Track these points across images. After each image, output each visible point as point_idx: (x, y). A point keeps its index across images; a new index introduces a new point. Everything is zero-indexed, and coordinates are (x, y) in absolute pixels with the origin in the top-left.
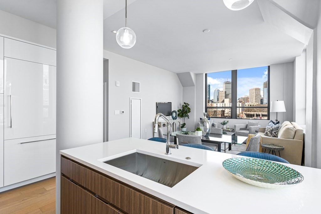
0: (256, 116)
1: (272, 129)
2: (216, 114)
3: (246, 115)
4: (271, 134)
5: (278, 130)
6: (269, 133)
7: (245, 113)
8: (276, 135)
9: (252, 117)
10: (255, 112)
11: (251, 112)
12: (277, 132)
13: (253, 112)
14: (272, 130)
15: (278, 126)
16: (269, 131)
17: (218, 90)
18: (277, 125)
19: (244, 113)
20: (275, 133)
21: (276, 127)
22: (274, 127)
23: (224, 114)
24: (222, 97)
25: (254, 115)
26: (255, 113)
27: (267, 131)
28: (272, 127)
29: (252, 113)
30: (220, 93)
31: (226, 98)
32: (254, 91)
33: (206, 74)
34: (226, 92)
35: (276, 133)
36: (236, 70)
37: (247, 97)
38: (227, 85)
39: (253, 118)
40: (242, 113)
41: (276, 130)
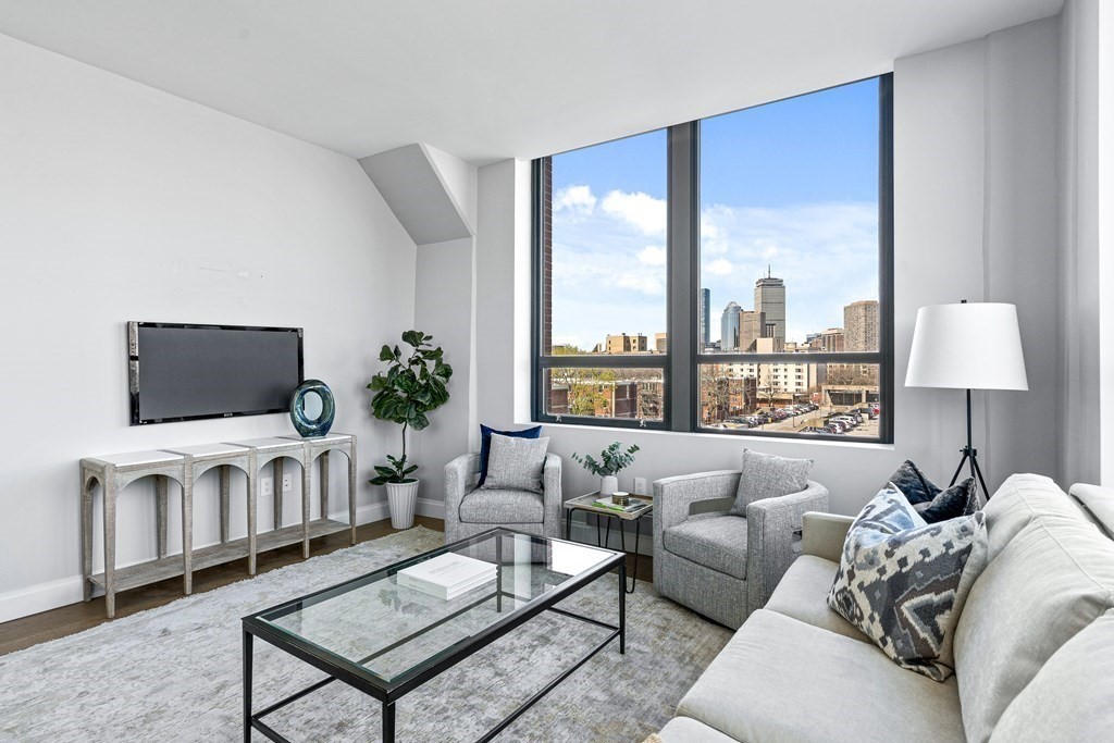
0: (867, 401)
1: (892, 568)
2: (727, 392)
3: (831, 395)
4: (889, 621)
5: (953, 583)
6: (863, 601)
7: (830, 387)
8: (939, 638)
9: (852, 404)
10: (865, 384)
11: (849, 383)
12: (948, 604)
13: (855, 384)
14: (899, 585)
15: (958, 546)
16: (869, 590)
17: (738, 309)
18: (949, 527)
19: (824, 388)
20: (927, 613)
21: (935, 554)
22: (911, 552)
23: (754, 391)
24: (750, 331)
25: (859, 396)
26: (864, 389)
27: (854, 587)
28: (896, 544)
29: (854, 389)
30: (744, 317)
31: (764, 335)
32: (861, 311)
33: (541, 170)
34: (763, 315)
35: (942, 620)
36: (694, 125)
37: (835, 331)
38: (769, 289)
39: (857, 407)
40: (819, 390)
41: (936, 588)
